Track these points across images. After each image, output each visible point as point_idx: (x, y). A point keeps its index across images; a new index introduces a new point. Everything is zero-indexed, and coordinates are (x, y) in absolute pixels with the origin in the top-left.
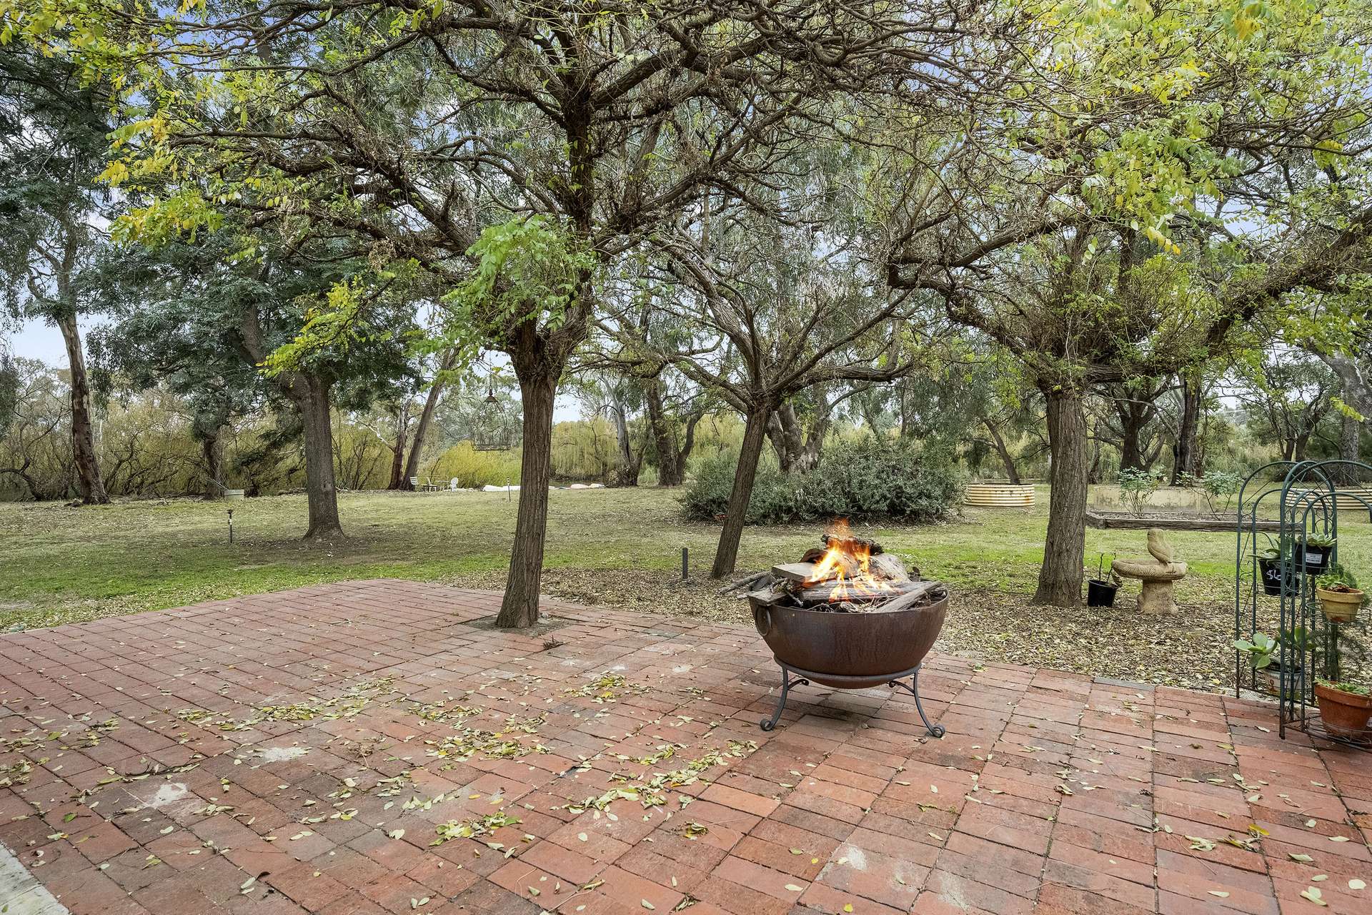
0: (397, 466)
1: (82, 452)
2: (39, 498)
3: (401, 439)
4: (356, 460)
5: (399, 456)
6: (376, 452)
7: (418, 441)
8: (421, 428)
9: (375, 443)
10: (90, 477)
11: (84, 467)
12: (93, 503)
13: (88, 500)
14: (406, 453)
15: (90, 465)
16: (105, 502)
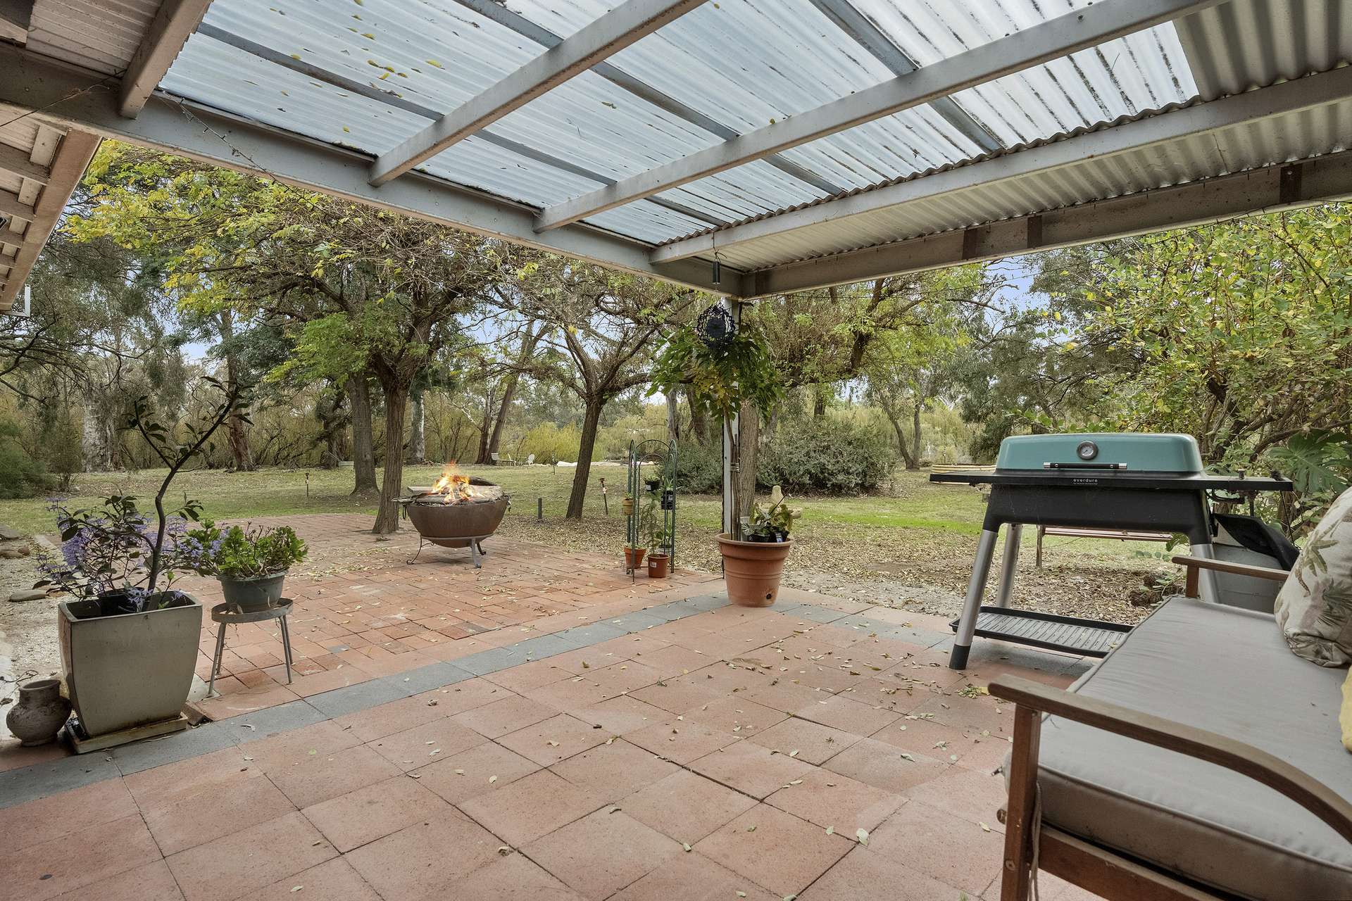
0: (484, 443)
1: (236, 430)
2: (211, 466)
3: (487, 420)
4: (454, 438)
5: (485, 435)
6: (469, 432)
7: (500, 422)
8: (502, 413)
9: (468, 423)
10: (241, 449)
11: (237, 441)
12: (244, 470)
13: (240, 468)
14: (491, 430)
15: (241, 440)
16: (251, 470)
